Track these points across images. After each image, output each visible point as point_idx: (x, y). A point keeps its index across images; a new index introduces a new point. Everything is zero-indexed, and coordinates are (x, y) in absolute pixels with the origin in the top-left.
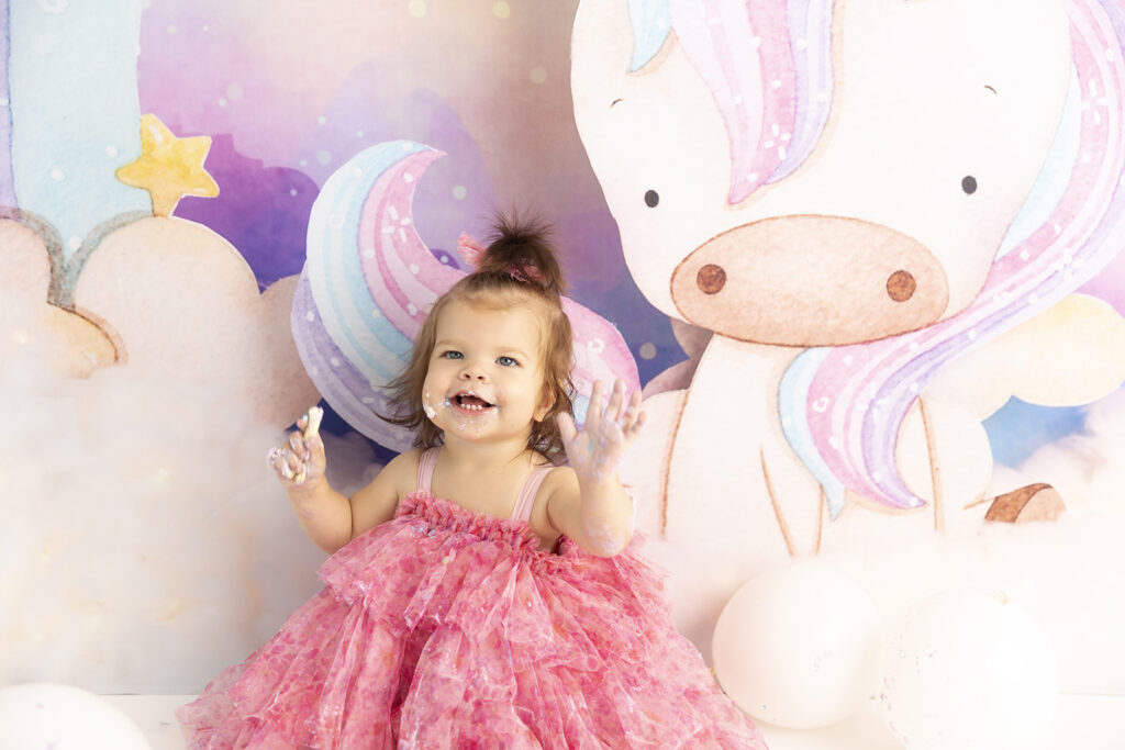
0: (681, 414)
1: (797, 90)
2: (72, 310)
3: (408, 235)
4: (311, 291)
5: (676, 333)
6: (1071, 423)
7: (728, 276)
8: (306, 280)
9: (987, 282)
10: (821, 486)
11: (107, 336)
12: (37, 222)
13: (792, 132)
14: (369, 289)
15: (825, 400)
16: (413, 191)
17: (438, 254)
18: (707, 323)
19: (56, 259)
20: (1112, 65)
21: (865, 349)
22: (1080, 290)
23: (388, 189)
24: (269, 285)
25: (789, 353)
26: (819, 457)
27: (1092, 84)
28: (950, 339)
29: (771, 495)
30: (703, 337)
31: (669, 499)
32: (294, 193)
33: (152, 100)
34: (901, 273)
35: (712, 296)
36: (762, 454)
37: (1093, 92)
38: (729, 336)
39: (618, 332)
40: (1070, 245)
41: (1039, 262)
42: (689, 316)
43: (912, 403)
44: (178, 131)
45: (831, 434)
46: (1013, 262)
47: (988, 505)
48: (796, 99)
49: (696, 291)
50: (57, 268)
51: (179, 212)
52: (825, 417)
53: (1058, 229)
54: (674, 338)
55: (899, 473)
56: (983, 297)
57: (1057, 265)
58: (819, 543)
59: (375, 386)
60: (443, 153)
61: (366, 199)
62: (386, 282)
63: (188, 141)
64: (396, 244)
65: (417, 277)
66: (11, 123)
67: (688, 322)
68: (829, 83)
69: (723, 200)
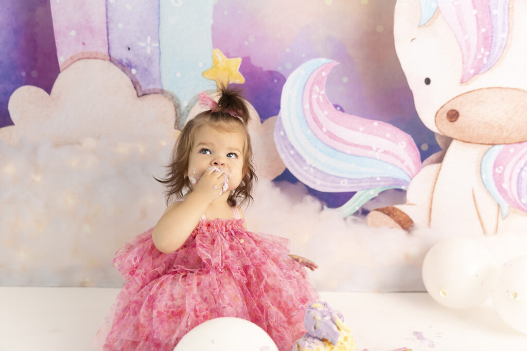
0: (438, 174)
1: (492, 32)
3: (323, 98)
4: (282, 123)
5: (437, 139)
7: (460, 114)
8: (280, 118)
10: (499, 205)
12: (170, 95)
13: (490, 51)
14: (306, 121)
15: (501, 167)
16: (326, 79)
17: (336, 106)
18: (450, 134)
19: (178, 110)
21: (519, 146)
23: (316, 78)
24: (265, 120)
25: (486, 147)
26: (498, 192)
29: (476, 208)
30: (448, 141)
31: (433, 211)
33: (217, 43)
35: (453, 123)
36: (473, 191)
38: (460, 140)
39: (412, 139)
42: (443, 132)
44: (228, 56)
45: (504, 182)
48: (492, 37)
49: (446, 121)
50: (178, 113)
52: (501, 175)
54: (436, 141)
58: (497, 229)
59: (308, 163)
60: (339, 63)
61: (306, 83)
62: (314, 118)
63: (232, 60)
64: (318, 102)
65: (327, 116)
66: (160, 54)
67: (442, 134)
68: (507, 29)
69: (459, 81)
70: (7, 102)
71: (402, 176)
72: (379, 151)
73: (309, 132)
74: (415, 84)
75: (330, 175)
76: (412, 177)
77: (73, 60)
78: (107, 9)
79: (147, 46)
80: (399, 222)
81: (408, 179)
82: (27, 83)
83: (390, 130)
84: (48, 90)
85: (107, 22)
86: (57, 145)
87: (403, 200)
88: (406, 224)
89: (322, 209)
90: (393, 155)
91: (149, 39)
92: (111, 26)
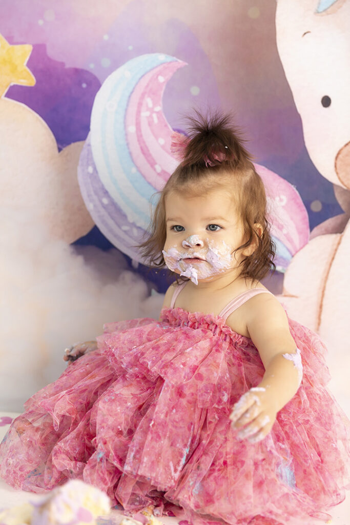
0: (336, 250)
3: (158, 118)
4: (91, 153)
5: (337, 195)
8: (89, 145)
14: (130, 153)
16: (164, 88)
23: (147, 86)
24: (64, 147)
31: (324, 308)
32: (84, 85)
39: (297, 192)
42: (346, 183)
44: (11, 40)
51: (9, 95)
54: (335, 198)
59: (131, 219)
60: (187, 64)
61: (132, 92)
62: (142, 149)
63: (18, 47)
64: (150, 124)
65: (163, 147)
67: (345, 188)
76: (293, 252)
87: (278, 290)
89: (149, 294)
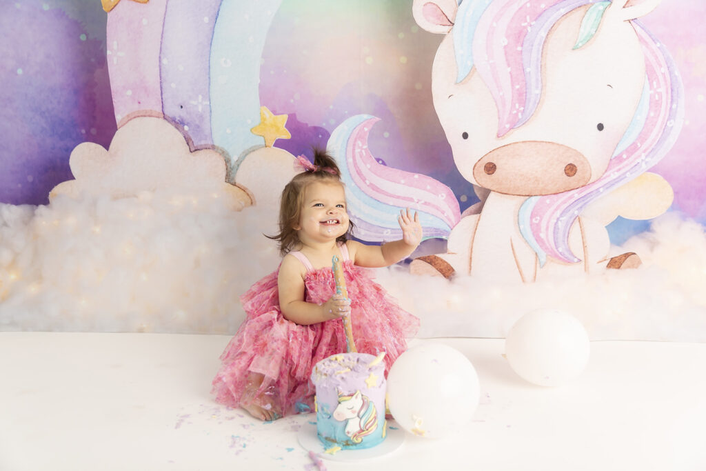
1: (526, 89)
2: (234, 184)
3: (366, 153)
5: (476, 191)
6: (645, 227)
7: (497, 167)
9: (608, 167)
10: (536, 254)
11: (248, 195)
12: (221, 150)
13: (524, 107)
14: (351, 174)
15: (538, 218)
16: (368, 134)
17: (378, 160)
18: (488, 186)
19: (228, 165)
20: (663, 74)
21: (555, 197)
22: (649, 171)
23: (358, 133)
25: (522, 198)
26: (535, 242)
27: (655, 83)
28: (592, 192)
29: (515, 257)
30: (487, 192)
32: (320, 136)
33: (264, 101)
34: (570, 164)
37: (655, 86)
39: (452, 191)
40: (644, 152)
41: (631, 159)
43: (575, 219)
44: (275, 113)
45: (541, 232)
46: (619, 159)
47: (607, 262)
48: (526, 93)
49: (484, 174)
50: (229, 169)
51: (276, 145)
53: (639, 144)
55: (569, 248)
56: (606, 174)
57: (639, 160)
58: (535, 277)
60: (380, 119)
61: (349, 138)
62: (357, 171)
63: (279, 117)
64: (361, 156)
65: (369, 169)
66: (211, 111)
68: (540, 86)
69: (495, 135)
70: (69, 158)
71: (443, 226)
72: (420, 203)
73: (353, 184)
74: (453, 138)
75: (373, 226)
77: (130, 118)
78: (160, 70)
79: (198, 104)
80: (441, 271)
81: (448, 229)
82: (87, 140)
83: (430, 182)
84: (107, 146)
85: (161, 82)
86: (116, 198)
87: (444, 250)
88: (447, 272)
90: (434, 206)
91: (200, 97)
92: (164, 85)
